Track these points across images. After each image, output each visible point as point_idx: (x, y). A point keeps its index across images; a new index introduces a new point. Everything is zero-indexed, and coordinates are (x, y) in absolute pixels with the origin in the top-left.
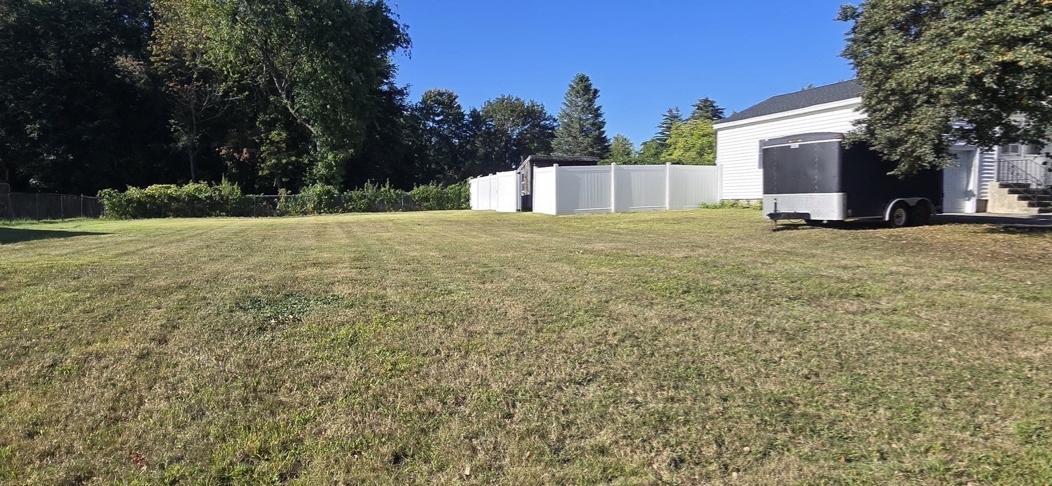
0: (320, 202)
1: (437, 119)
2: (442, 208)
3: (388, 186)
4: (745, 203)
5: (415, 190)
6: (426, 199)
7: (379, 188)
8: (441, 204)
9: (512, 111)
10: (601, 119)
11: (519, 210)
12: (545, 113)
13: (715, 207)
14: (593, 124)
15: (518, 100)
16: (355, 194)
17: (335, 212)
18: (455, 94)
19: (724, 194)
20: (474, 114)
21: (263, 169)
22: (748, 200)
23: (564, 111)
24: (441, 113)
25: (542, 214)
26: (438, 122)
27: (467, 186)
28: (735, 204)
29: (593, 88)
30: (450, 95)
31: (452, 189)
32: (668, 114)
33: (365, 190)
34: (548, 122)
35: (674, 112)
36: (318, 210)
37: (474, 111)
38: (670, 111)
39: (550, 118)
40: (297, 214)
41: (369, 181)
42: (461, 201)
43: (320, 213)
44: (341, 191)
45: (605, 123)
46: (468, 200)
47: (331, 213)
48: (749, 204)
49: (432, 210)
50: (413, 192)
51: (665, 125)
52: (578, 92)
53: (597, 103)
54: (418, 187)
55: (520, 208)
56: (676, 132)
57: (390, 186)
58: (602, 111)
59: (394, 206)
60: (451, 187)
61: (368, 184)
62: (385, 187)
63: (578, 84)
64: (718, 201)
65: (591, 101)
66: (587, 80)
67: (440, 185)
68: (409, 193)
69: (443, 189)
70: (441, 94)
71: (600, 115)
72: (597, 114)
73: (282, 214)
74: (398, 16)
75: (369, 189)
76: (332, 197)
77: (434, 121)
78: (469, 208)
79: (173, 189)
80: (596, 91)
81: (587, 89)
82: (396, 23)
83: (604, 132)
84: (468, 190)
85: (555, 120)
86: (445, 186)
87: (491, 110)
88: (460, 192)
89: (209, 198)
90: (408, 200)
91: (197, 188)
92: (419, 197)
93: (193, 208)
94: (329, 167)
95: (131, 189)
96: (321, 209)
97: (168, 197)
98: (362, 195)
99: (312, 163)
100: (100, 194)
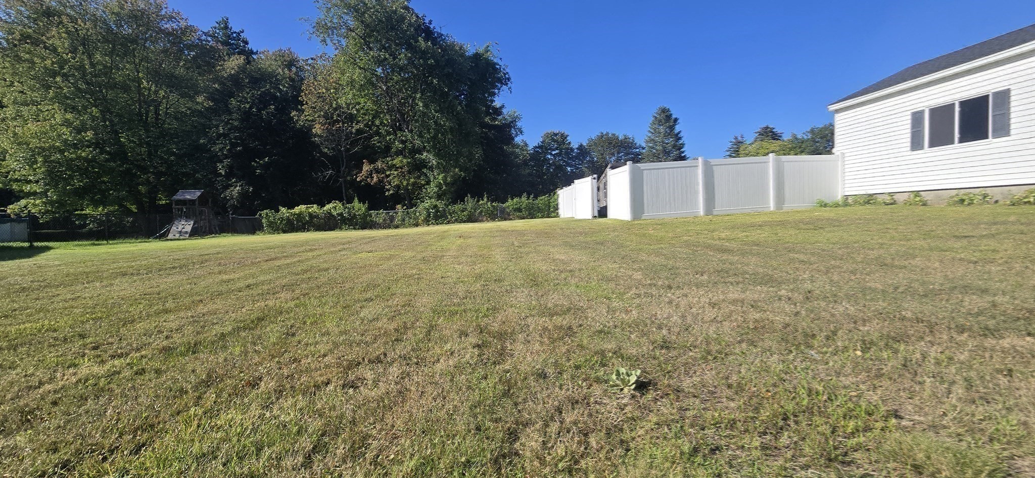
0: (429, 216)
1: (554, 153)
2: (532, 216)
3: (485, 200)
4: (888, 199)
5: (510, 203)
6: (519, 210)
7: (478, 201)
8: (532, 214)
9: (609, 143)
10: (681, 142)
11: (596, 217)
12: (635, 144)
13: (837, 205)
14: (674, 146)
15: (614, 135)
16: (458, 207)
17: (440, 224)
18: (566, 134)
19: (846, 189)
20: (581, 147)
21: (389, 190)
22: (891, 194)
23: (650, 137)
24: (557, 149)
25: (615, 220)
26: (554, 155)
27: (556, 197)
28: (869, 199)
29: (674, 116)
30: (562, 135)
31: (543, 199)
32: (734, 141)
33: (466, 203)
34: (638, 150)
35: (740, 139)
36: (427, 222)
37: (581, 146)
38: (736, 138)
39: (640, 146)
40: (410, 226)
41: (469, 195)
42: (551, 211)
43: (429, 225)
44: (447, 205)
45: (684, 144)
46: (556, 208)
47: (438, 224)
48: (893, 199)
49: (524, 219)
50: (507, 204)
51: (732, 150)
52: (660, 121)
53: (677, 128)
54: (512, 199)
55: (596, 214)
56: (743, 152)
57: (488, 199)
58: (681, 135)
59: (493, 217)
60: (541, 198)
61: (468, 198)
62: (483, 200)
63: (660, 115)
64: (839, 197)
65: (672, 128)
66: (668, 110)
67: (532, 196)
68: (504, 205)
69: (534, 200)
70: (556, 135)
71: (680, 138)
72: (678, 137)
73: (397, 227)
74: (501, 59)
75: (470, 203)
76: (437, 211)
77: (551, 154)
78: (557, 216)
79: (314, 208)
80: (676, 120)
81: (669, 117)
82: (498, 65)
83: (683, 152)
84: (557, 199)
85: (643, 148)
86: (536, 197)
87: (594, 143)
88: (549, 203)
89: (341, 214)
90: (503, 211)
91: (334, 207)
92: (513, 208)
93: (329, 224)
94: (439, 186)
95: (283, 210)
96: (429, 221)
97: (310, 215)
98: (464, 208)
99: (428, 183)
100: (260, 215)
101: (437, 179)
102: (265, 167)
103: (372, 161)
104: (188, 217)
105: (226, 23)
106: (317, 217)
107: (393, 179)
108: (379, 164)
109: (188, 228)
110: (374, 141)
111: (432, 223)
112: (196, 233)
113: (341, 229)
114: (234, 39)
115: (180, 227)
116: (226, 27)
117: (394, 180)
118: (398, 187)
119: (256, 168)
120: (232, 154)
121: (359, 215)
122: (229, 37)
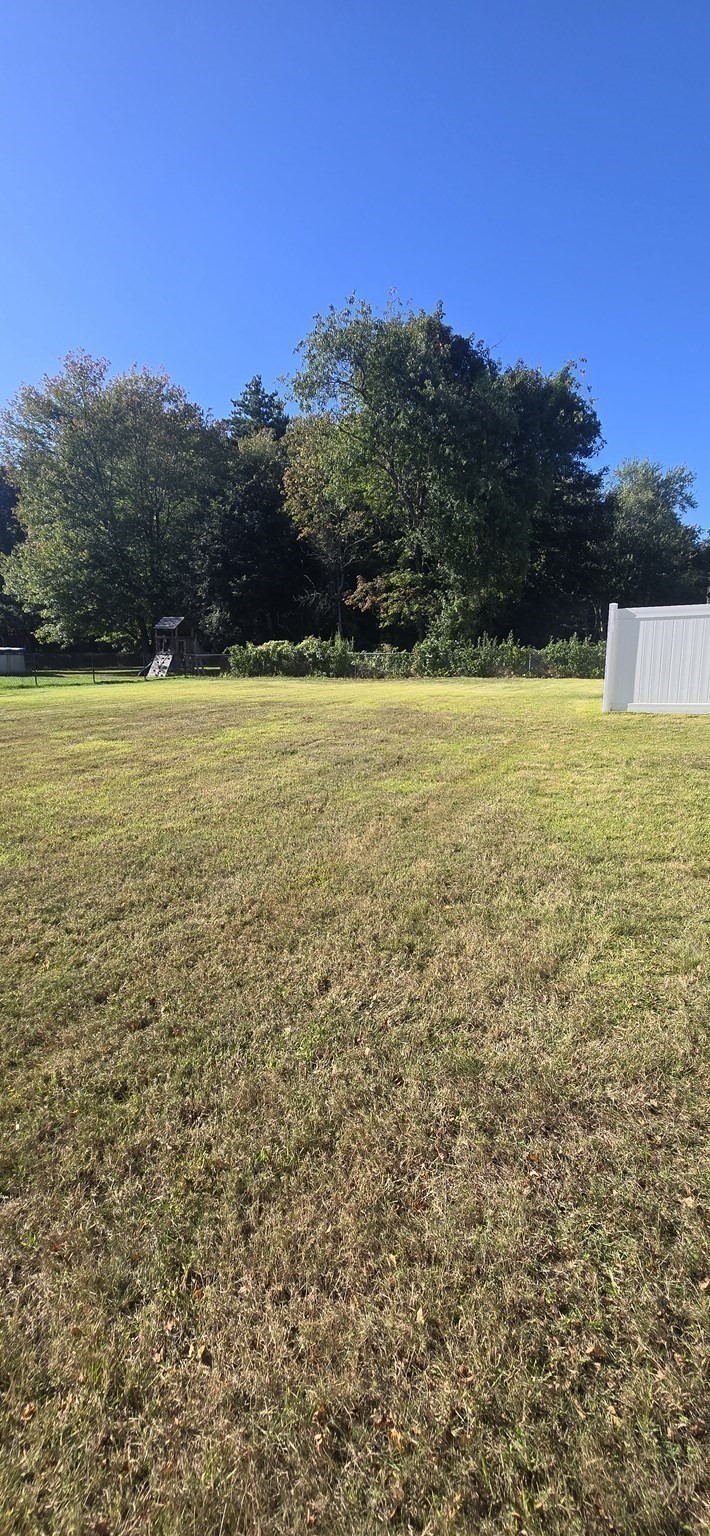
0: (424, 663)
2: (584, 673)
3: (510, 642)
5: (549, 648)
6: (563, 660)
7: (498, 644)
8: (584, 668)
16: (466, 652)
17: (439, 675)
21: (383, 621)
33: (479, 646)
36: (422, 671)
40: (398, 676)
41: (486, 635)
44: (452, 649)
47: (435, 677)
50: (545, 650)
54: (554, 643)
57: (514, 641)
59: (520, 669)
61: (483, 638)
62: (506, 643)
67: (588, 638)
68: (540, 652)
75: (485, 646)
76: (437, 656)
79: (285, 646)
86: (595, 640)
89: (313, 655)
90: (537, 661)
91: (310, 645)
92: (552, 658)
93: (298, 668)
94: (454, 617)
95: (250, 646)
96: (425, 670)
97: (280, 654)
98: (475, 654)
99: (438, 612)
100: (228, 652)
101: (452, 605)
102: (243, 587)
103: (368, 578)
104: (166, 649)
105: (258, 384)
106: (286, 657)
107: (392, 603)
108: (379, 582)
109: (167, 663)
110: (377, 547)
111: (428, 674)
112: (176, 670)
113: (313, 674)
114: (266, 406)
115: (160, 661)
116: (257, 391)
117: (391, 607)
118: (397, 616)
119: (232, 589)
120: (212, 572)
121: (333, 657)
122: (260, 403)
